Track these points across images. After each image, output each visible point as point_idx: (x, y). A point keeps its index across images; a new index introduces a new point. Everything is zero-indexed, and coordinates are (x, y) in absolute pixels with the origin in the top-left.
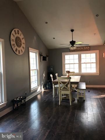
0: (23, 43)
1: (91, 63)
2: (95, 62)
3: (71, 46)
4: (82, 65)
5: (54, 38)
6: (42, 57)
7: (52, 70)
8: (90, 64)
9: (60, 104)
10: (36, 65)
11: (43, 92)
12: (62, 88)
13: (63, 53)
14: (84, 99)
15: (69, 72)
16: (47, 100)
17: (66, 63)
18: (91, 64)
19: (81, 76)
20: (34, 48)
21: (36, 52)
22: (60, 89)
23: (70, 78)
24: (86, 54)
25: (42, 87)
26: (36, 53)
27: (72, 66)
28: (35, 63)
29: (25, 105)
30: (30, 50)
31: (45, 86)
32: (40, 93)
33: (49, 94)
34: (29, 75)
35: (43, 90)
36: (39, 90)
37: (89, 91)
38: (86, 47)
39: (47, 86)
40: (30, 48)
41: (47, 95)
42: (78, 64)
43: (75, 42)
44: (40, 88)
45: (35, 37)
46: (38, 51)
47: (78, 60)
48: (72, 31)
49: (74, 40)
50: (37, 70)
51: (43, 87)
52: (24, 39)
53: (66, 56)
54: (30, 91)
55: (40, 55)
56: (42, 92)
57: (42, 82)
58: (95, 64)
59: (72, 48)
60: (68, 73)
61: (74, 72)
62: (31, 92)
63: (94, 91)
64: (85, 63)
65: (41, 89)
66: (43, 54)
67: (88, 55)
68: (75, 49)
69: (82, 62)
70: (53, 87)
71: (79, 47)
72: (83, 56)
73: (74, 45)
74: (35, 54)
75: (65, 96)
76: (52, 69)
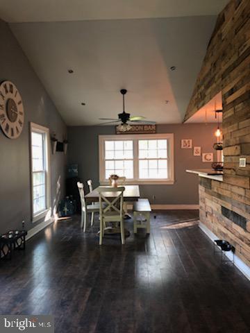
0: (21, 113)
1: (158, 159)
2: (166, 157)
3: (121, 122)
4: (140, 162)
5: (83, 104)
6: (56, 143)
7: (75, 173)
8: (156, 161)
9: (100, 243)
10: (42, 161)
11: (56, 222)
12: (105, 211)
13: (100, 136)
14: (148, 232)
15: (115, 177)
16: (71, 237)
17: (106, 158)
18: (159, 161)
19: (140, 186)
20: (39, 124)
21: (43, 132)
22: (103, 213)
23: (123, 189)
24: (148, 139)
25: (55, 211)
26: (43, 135)
27: (119, 164)
28: (42, 157)
29: (24, 249)
30: (32, 129)
31: (60, 209)
32: (51, 226)
33: (72, 226)
34: (29, 183)
35: (56, 218)
36: (48, 218)
37: (155, 217)
38: (148, 125)
39: (66, 209)
40: (32, 124)
41: (68, 228)
42: (132, 162)
43: (128, 115)
44: (49, 213)
45: (42, 99)
46: (48, 129)
47: (132, 152)
48: (124, 92)
49: (126, 112)
50: (46, 172)
51: (57, 212)
52: (21, 104)
53: (107, 143)
54: (32, 220)
55: (52, 139)
56: (54, 222)
57: (55, 200)
58: (166, 161)
59: (122, 128)
60: (115, 179)
61: (124, 178)
62: (33, 222)
63: (166, 216)
64: (145, 159)
65: (52, 215)
66: (57, 137)
67: (153, 143)
68: (128, 129)
69: (140, 157)
70: (84, 209)
71: (135, 125)
72: (142, 144)
73: (128, 122)
74: (40, 136)
75: (110, 228)
76: (76, 170)
